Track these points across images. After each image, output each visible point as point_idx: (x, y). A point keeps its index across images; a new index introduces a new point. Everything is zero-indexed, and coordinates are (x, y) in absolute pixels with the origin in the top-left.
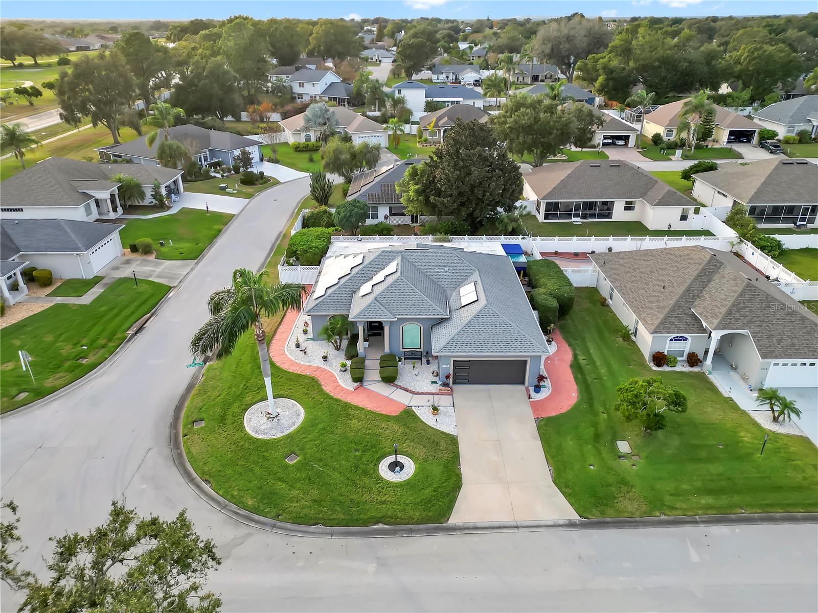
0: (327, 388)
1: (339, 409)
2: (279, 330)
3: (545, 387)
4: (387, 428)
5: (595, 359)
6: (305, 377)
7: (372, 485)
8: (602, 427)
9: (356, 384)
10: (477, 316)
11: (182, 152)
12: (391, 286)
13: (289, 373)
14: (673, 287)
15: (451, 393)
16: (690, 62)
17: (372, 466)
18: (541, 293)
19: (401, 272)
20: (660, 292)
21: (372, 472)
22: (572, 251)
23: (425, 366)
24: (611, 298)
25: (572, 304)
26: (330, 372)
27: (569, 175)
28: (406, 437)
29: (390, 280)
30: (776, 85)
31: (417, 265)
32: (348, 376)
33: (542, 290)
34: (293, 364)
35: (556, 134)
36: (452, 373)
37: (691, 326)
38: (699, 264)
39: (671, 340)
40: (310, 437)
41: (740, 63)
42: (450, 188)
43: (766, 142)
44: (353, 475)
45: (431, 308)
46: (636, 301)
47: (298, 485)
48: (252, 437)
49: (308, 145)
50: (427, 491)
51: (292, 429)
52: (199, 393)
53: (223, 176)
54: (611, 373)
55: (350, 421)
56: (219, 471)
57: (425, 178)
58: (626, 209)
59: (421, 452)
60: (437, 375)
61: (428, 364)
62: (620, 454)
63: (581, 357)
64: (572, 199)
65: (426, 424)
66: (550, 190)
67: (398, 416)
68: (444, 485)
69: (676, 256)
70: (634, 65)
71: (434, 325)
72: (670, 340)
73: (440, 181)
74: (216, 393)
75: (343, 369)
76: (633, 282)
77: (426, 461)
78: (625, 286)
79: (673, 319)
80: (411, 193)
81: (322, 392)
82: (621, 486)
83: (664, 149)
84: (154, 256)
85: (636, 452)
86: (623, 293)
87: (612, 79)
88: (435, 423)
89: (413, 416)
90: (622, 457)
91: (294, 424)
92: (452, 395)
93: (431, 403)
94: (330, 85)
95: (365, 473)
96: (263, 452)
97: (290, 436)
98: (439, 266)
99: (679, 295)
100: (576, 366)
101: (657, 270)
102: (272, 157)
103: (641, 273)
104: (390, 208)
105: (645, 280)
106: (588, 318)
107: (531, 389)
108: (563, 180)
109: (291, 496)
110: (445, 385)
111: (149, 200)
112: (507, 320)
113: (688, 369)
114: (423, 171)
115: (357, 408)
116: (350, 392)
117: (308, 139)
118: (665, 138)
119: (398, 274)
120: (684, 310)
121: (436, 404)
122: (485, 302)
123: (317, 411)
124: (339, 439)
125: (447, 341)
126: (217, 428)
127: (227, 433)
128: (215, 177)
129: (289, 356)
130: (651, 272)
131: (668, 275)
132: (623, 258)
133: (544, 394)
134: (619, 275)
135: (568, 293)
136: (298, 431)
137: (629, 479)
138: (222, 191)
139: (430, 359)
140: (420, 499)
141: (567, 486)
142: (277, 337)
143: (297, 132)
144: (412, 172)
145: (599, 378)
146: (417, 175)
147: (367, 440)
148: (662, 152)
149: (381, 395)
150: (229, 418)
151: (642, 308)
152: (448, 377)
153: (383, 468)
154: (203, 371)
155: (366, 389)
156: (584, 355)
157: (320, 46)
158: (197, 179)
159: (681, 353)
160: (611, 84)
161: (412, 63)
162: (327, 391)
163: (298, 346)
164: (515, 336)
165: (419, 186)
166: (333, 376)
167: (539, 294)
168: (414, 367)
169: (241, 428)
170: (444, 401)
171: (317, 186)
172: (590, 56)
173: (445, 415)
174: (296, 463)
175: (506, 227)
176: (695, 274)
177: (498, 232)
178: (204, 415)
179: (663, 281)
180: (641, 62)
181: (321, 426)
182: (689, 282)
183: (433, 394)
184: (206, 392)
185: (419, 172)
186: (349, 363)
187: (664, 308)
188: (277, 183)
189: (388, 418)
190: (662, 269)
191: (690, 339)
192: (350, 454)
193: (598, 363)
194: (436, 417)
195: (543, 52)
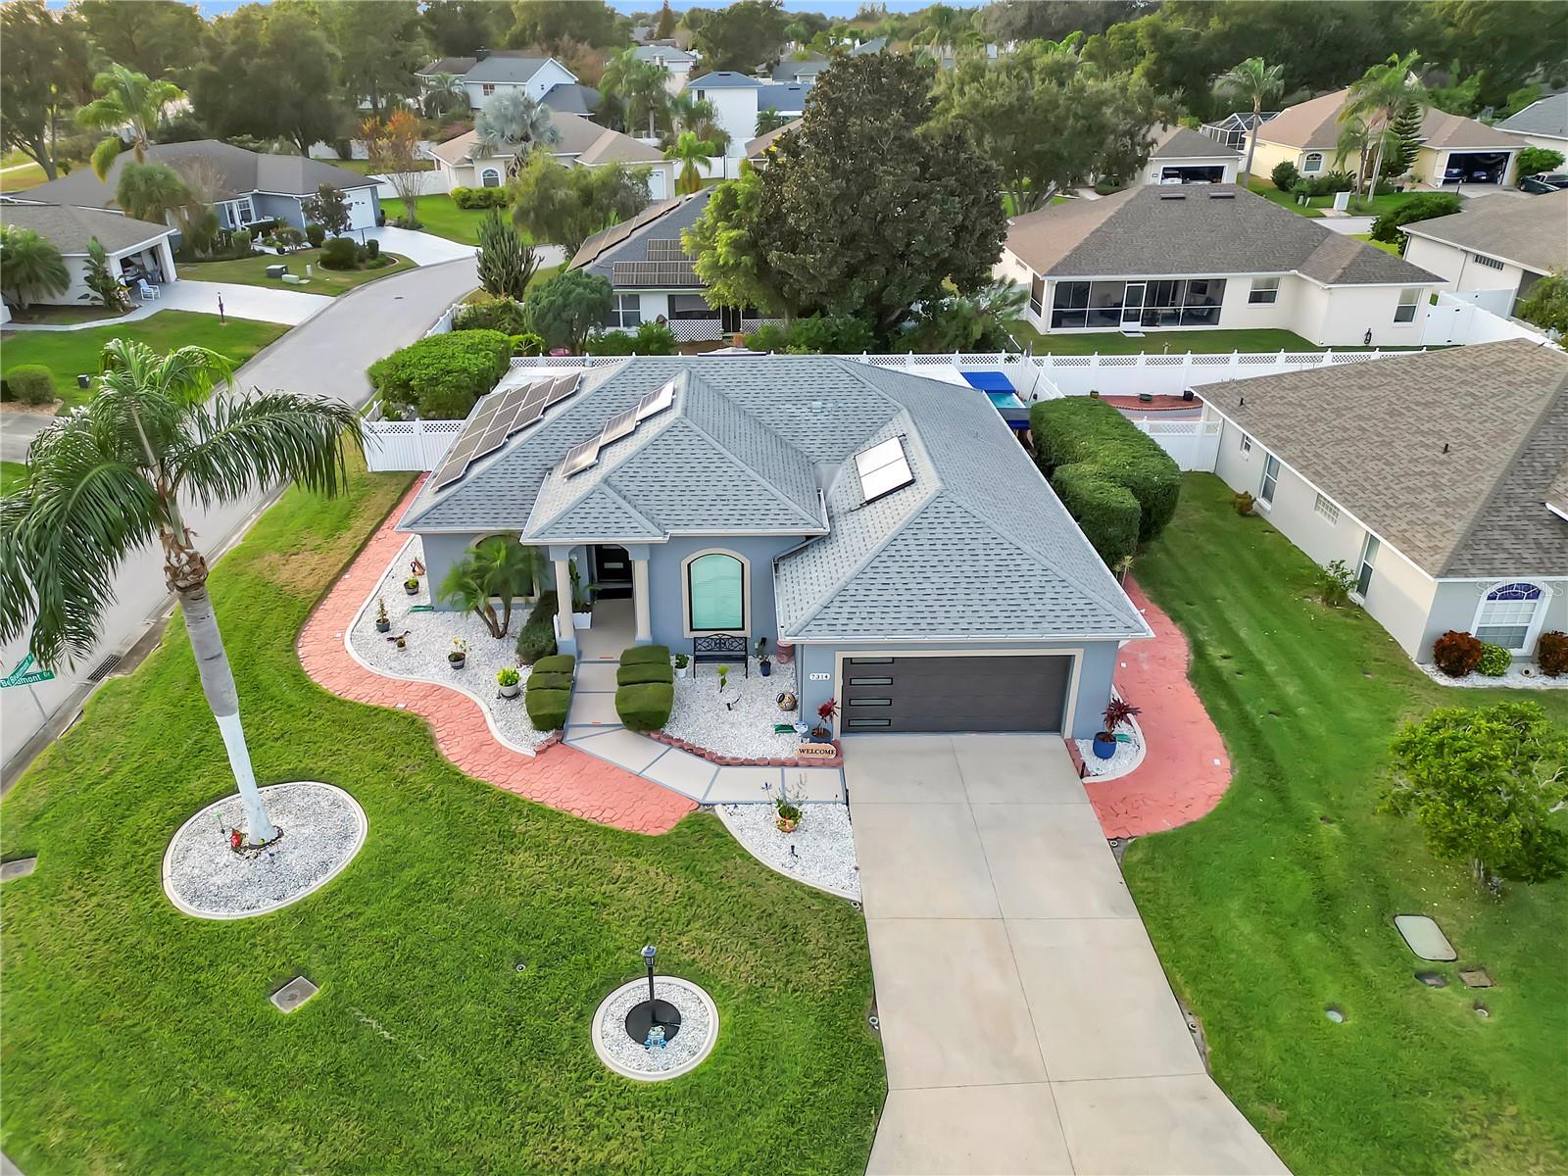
0: (453, 751)
1: (480, 816)
2: (341, 586)
3: (1126, 740)
4: (631, 880)
5: (1259, 657)
6: (390, 715)
7: (564, 1101)
8: (1336, 867)
9: (543, 737)
10: (914, 526)
11: (177, 188)
12: (654, 443)
13: (343, 703)
14: (1476, 447)
15: (837, 762)
16: (1344, 18)
17: (567, 1019)
18: (1083, 474)
19: (685, 410)
20: (1434, 462)
21: (565, 1045)
22: (1134, 392)
23: (757, 679)
24: (1267, 494)
25: (1174, 504)
26: (467, 700)
27: (1110, 219)
28: (690, 912)
29: (652, 430)
30: (1534, 70)
31: (732, 395)
32: (519, 712)
33: (1086, 468)
34: (364, 676)
35: (1074, 128)
36: (838, 698)
37: (1555, 555)
38: (1545, 383)
39: (1492, 597)
40: (370, 912)
41: (1451, 25)
42: (821, 227)
43: (1538, 177)
44: (497, 1060)
45: (773, 505)
46: (1363, 489)
47: (294, 1101)
48: (177, 914)
49: (490, 193)
50: (760, 1122)
51: (316, 885)
52: (51, 766)
53: (281, 251)
54: (1318, 695)
55: (509, 858)
56: (24, 1045)
57: (757, 210)
58: (1256, 298)
59: (740, 963)
60: (793, 707)
61: (766, 673)
62: (1422, 967)
63: (1215, 652)
64: (1123, 273)
65: (757, 863)
66: (1067, 253)
67: (668, 837)
68: (824, 1092)
69: (1460, 370)
70: (1220, 26)
71: (783, 558)
72: (1489, 598)
73: (794, 209)
74: (102, 767)
75: (508, 691)
76: (1339, 442)
77: (758, 1001)
78: (1317, 455)
79: (1496, 534)
80: (721, 250)
81: (433, 760)
82: (1463, 1091)
83: (1304, 193)
84: (54, 409)
85: (1469, 956)
86: (1317, 473)
87: (1172, 59)
88: (788, 860)
89: (718, 835)
90: (1431, 974)
91: (325, 865)
92: (839, 765)
93: (775, 793)
94: (552, 90)
95: (542, 1049)
96: (201, 968)
97: (302, 914)
98: (796, 399)
99: (1503, 466)
100: (1204, 676)
101: (1408, 409)
102: (405, 217)
103: (1360, 417)
104: (671, 299)
105: (1379, 435)
106: (1211, 548)
107: (1085, 747)
108: (1097, 230)
109: (260, 1146)
110: (819, 735)
111: (78, 290)
112: (1006, 534)
113: (1540, 682)
114: (751, 197)
115: (536, 811)
116: (523, 762)
117: (491, 180)
118: (1303, 174)
119: (677, 412)
120: (1524, 508)
121: (790, 797)
122: (939, 485)
123: (407, 823)
124: (463, 919)
125: (823, 600)
126: (69, 882)
127: (95, 900)
128: (262, 253)
129: (354, 655)
130: (1391, 414)
131: (1449, 417)
132: (1296, 388)
133: (1126, 761)
134: (1290, 428)
135: (1160, 474)
136: (330, 895)
137: (1481, 1062)
138: (274, 280)
139: (773, 659)
140: (735, 1155)
141: (1266, 1095)
142: (329, 604)
143: (465, 166)
144: (723, 201)
145: (1285, 709)
146: (736, 207)
147: (558, 922)
148: (1300, 202)
149: (616, 768)
150: (121, 849)
151: (1388, 507)
152: (826, 711)
153: (609, 1026)
154: (86, 701)
155: (574, 751)
156: (1222, 643)
157: (536, 25)
158: (219, 256)
159: (1518, 636)
160: (1168, 69)
161: (730, 55)
162: (451, 759)
163: (384, 626)
164: (1035, 582)
165: (741, 232)
166: (474, 710)
167: (1082, 477)
168: (723, 682)
169: (148, 879)
170: (816, 787)
171: (494, 256)
172: (1114, 27)
173: (821, 832)
174: (301, 1014)
175: (965, 329)
176: (1539, 408)
177: (944, 343)
178: (40, 840)
179: (1439, 434)
180: (1237, 20)
181: (409, 875)
182: (1522, 431)
183: (782, 764)
184: (70, 763)
185: (740, 199)
186: (525, 674)
187: (1462, 502)
188: (409, 266)
189: (634, 844)
190: (1427, 404)
191: (1548, 593)
192: (493, 976)
193: (1271, 668)
194: (791, 839)
195: (1010, 24)
